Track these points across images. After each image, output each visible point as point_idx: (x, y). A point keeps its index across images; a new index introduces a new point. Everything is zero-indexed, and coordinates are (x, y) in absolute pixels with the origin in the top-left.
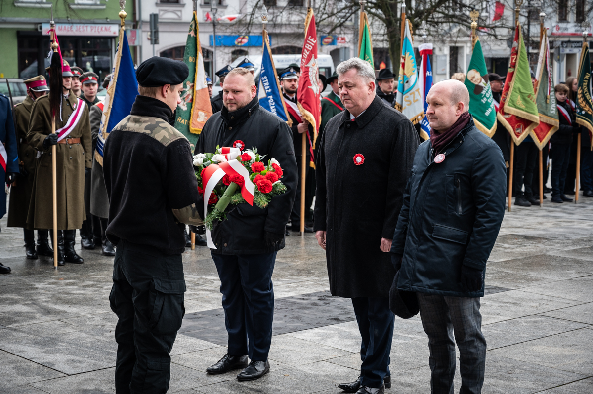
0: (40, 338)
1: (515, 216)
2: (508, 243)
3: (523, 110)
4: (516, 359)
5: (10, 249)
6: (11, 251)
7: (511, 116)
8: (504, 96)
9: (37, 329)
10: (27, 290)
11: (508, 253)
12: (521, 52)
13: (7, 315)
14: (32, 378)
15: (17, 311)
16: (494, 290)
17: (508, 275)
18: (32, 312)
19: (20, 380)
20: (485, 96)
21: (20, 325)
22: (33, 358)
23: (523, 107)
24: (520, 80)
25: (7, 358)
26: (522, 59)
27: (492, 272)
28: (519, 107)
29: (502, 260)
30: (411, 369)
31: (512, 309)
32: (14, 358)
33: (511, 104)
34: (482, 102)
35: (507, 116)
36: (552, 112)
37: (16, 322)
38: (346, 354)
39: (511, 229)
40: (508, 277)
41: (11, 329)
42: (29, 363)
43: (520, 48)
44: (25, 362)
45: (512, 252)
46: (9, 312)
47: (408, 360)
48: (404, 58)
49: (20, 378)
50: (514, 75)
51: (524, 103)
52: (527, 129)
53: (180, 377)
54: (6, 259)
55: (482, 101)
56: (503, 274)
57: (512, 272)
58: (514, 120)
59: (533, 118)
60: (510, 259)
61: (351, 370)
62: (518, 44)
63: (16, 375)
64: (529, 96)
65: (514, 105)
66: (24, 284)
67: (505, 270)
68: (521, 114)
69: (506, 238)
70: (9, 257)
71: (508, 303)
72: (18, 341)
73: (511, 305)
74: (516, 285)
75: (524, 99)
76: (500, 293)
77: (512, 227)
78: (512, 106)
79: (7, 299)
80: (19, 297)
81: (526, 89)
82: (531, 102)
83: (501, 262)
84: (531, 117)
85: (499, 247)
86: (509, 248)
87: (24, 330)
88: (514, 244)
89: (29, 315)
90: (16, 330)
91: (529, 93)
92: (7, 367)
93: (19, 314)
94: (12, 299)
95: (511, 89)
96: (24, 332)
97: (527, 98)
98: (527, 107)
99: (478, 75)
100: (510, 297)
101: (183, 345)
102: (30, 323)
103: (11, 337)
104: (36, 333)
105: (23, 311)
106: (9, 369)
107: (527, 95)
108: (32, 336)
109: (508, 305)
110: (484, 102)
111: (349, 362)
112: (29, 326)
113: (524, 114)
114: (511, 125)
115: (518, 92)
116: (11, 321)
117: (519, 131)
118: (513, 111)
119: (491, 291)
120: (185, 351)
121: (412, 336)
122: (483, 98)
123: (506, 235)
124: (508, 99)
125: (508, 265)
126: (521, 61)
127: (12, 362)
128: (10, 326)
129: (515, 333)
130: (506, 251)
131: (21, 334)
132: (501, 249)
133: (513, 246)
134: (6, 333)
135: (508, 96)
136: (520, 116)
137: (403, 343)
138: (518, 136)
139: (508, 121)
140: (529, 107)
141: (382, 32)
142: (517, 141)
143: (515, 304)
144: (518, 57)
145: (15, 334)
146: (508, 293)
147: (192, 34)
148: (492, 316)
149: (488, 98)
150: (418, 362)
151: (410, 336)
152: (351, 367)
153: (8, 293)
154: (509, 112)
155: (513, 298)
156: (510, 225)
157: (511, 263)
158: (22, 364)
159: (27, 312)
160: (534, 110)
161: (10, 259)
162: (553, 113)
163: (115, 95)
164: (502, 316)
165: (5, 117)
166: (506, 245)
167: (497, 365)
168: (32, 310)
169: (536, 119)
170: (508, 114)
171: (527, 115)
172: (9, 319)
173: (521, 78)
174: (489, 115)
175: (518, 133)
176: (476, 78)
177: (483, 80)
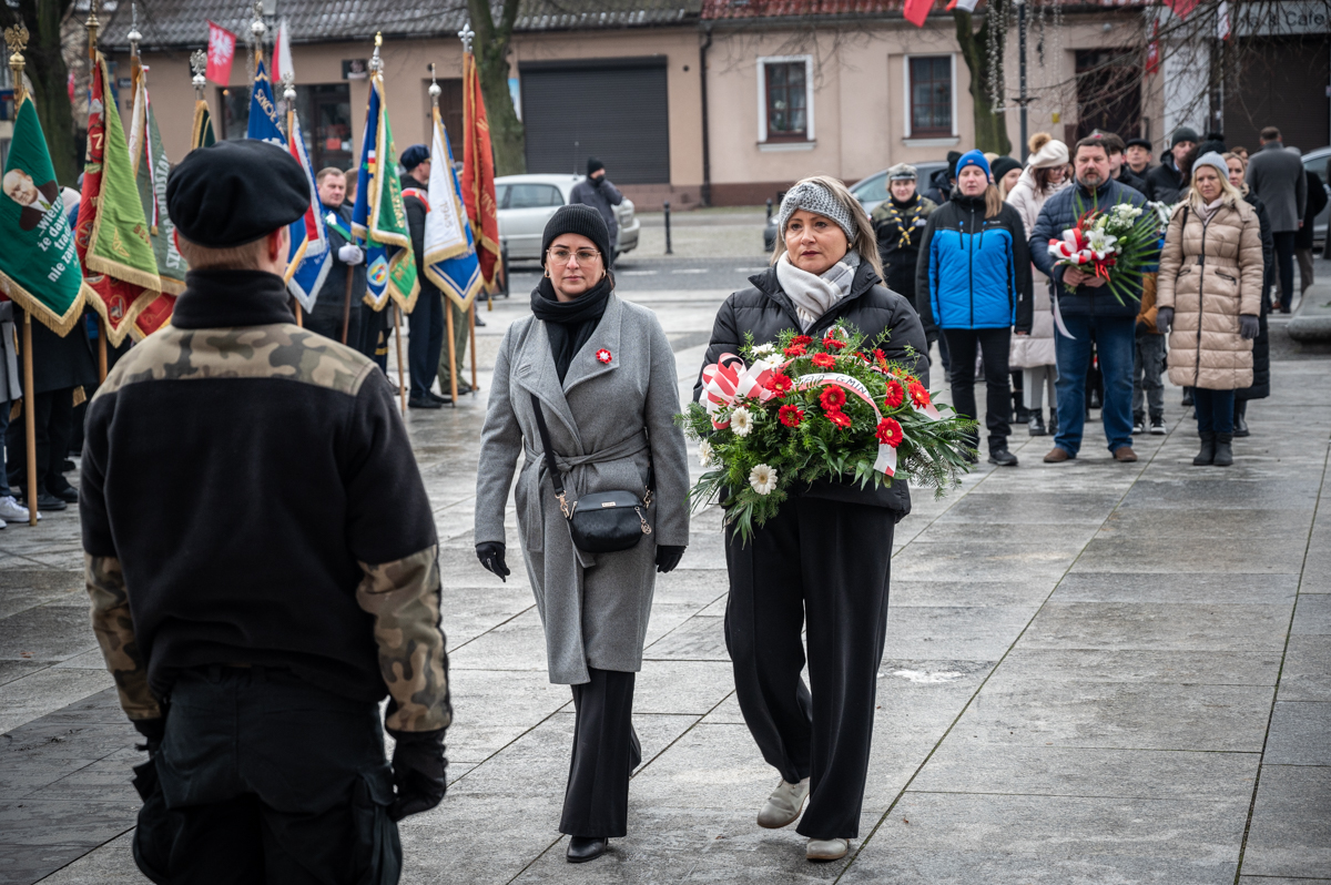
3: (124, 262)
7: (103, 277)
8: (84, 231)
12: (113, 125)
20: (47, 234)
23: (125, 255)
24: (115, 191)
26: (115, 141)
28: (118, 255)
33: (100, 250)
34: (41, 248)
35: (94, 280)
36: (169, 265)
43: (108, 116)
50: (103, 179)
51: (127, 247)
52: (133, 308)
55: (41, 245)
58: (108, 287)
59: (148, 279)
62: (104, 106)
64: (137, 230)
65: (108, 251)
68: (121, 271)
75: (127, 238)
78: (103, 255)
81: (129, 212)
82: (142, 242)
84: (143, 278)
91: (137, 221)
95: (100, 213)
97: (133, 234)
98: (133, 255)
99: (27, 184)
107: (132, 226)
110: (45, 249)
113: (128, 273)
114: (104, 300)
115: (113, 219)
117: (115, 313)
118: (107, 265)
122: (41, 241)
124: (94, 238)
126: (113, 147)
135: (94, 231)
136: (120, 277)
138: (115, 325)
139: (96, 290)
140: (139, 256)
142: (114, 338)
144: (107, 138)
149: (54, 240)
154: (98, 270)
160: (149, 263)
162: (173, 268)
169: (155, 283)
170: (97, 274)
171: (135, 275)
173: (117, 186)
174: (57, 280)
175: (116, 318)
176: (23, 189)
177: (41, 196)
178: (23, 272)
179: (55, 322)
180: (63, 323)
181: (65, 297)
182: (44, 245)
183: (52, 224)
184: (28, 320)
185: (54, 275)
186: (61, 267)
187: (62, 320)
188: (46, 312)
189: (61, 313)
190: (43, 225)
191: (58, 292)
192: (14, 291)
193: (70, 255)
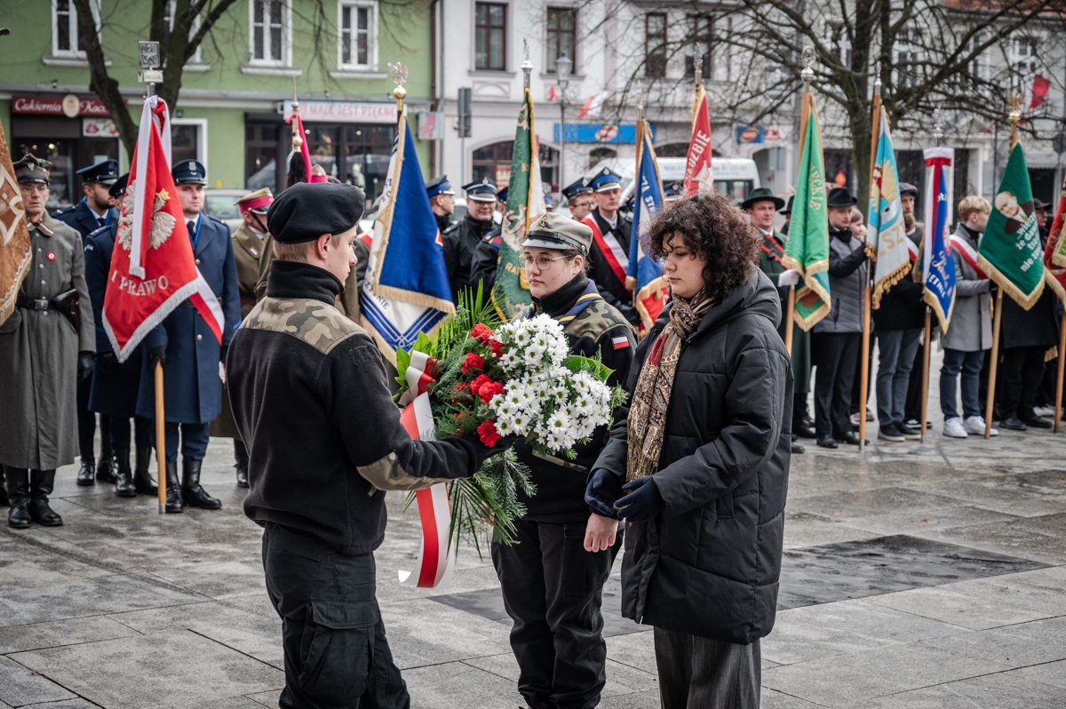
0: (266, 619)
1: (1060, 439)
2: (1048, 485)
4: (1060, 686)
5: (222, 470)
6: (224, 473)
7: (1063, 270)
9: (261, 604)
10: (248, 538)
11: (1048, 502)
13: (215, 580)
14: (253, 685)
15: (230, 573)
16: (1023, 566)
17: (1048, 540)
18: (254, 576)
19: (234, 688)
20: (1023, 238)
21: (234, 596)
22: (255, 653)
25: (213, 651)
27: (1020, 534)
29: (1038, 514)
30: (879, 696)
31: (1053, 599)
32: (224, 651)
33: (1063, 251)
34: (1017, 248)
37: (228, 591)
38: (768, 666)
39: (1055, 462)
40: (1047, 543)
41: (221, 603)
42: (247, 660)
44: (241, 659)
45: (1054, 501)
46: (218, 574)
47: (873, 681)
48: (880, 170)
49: (232, 684)
53: (492, 693)
54: (216, 486)
55: (1018, 245)
56: (1040, 538)
57: (1054, 536)
58: (1065, 278)
60: (1052, 513)
61: (776, 694)
63: (226, 680)
66: (243, 529)
67: (1042, 532)
69: (1044, 477)
70: (220, 483)
71: (1046, 588)
72: (231, 624)
73: (1052, 593)
74: (1060, 558)
76: (1033, 572)
77: (1056, 458)
78: (1065, 255)
79: (215, 552)
80: (236, 550)
83: (1036, 518)
85: (1033, 492)
86: (1050, 494)
87: (241, 604)
88: (1058, 487)
89: (250, 580)
90: (228, 605)
92: (213, 665)
93: (233, 577)
94: (224, 553)
95: (1065, 225)
96: (242, 609)
99: (1012, 202)
100: (1051, 579)
101: (498, 641)
102: (251, 594)
103: (221, 616)
104: (260, 611)
105: (240, 573)
106: (215, 670)
108: (253, 616)
109: (1046, 592)
110: (1021, 248)
111: (773, 680)
112: (248, 600)
114: (1063, 287)
116: (221, 590)
119: (1018, 566)
120: (501, 651)
121: (881, 640)
122: (1018, 242)
123: (1046, 472)
124: (1060, 242)
125: (1049, 523)
127: (221, 659)
128: (219, 598)
129: (1058, 641)
130: (1045, 498)
131: (236, 611)
132: (1036, 495)
133: (1056, 492)
134: (213, 610)
135: (1060, 238)
137: (866, 652)
141: (841, 122)
143: (1059, 590)
145: (227, 611)
146: (1046, 571)
147: (525, 125)
148: (1019, 611)
149: (1027, 242)
150: (891, 685)
151: (877, 639)
152: (778, 688)
153: (218, 541)
154: (1060, 265)
155: (1056, 580)
156: (1052, 455)
157: (1053, 519)
158: (237, 661)
159: (248, 576)
161: (223, 486)
163: (393, 223)
164: (1037, 611)
165: (223, 255)
166: (1045, 489)
167: (1026, 695)
168: (256, 573)
170: (1060, 268)
172: (217, 585)
174: (1028, 271)
176: (1009, 206)
177: (1021, 212)
178: (1004, 263)
179: (1023, 300)
180: (1028, 300)
181: (1031, 282)
182: (1020, 245)
183: (1027, 231)
184: (1000, 296)
185: (1025, 267)
186: (1030, 262)
187: (1027, 298)
188: (1016, 292)
189: (1027, 293)
190: (1021, 231)
191: (1027, 278)
192: (993, 274)
193: (1038, 254)
